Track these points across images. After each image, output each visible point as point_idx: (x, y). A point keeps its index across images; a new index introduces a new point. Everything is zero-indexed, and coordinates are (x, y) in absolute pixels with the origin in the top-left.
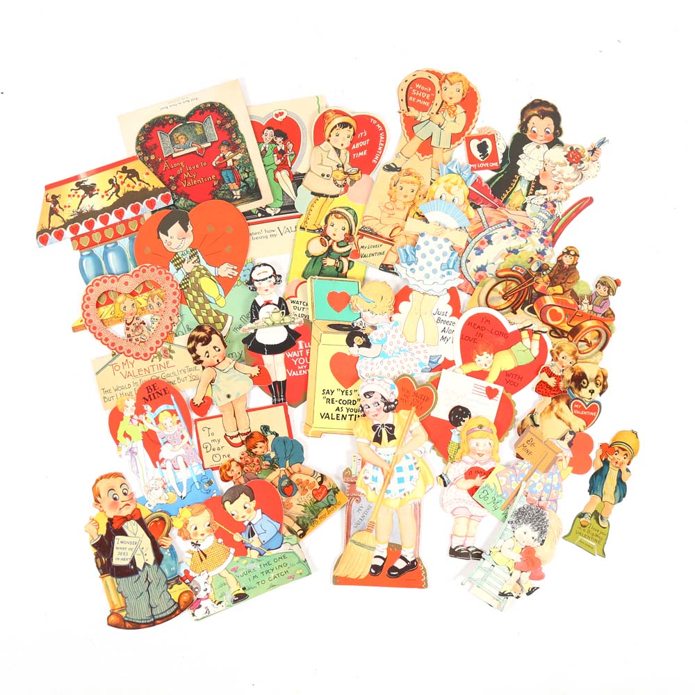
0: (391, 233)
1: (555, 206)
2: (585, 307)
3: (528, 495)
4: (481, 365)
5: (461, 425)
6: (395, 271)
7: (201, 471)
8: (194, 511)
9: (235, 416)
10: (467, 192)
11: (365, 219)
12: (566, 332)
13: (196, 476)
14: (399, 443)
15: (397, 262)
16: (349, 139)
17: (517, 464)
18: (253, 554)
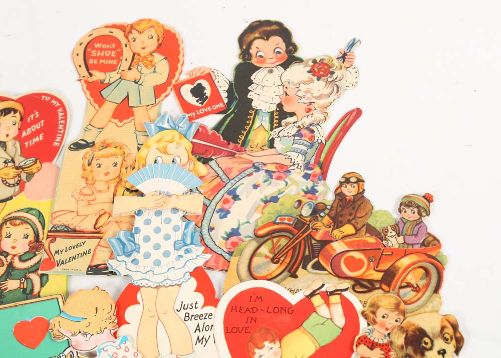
0: (96, 223)
1: (312, 131)
2: (394, 242)
6: (110, 269)
10: (190, 147)
11: (54, 216)
15: (111, 257)
16: (17, 126)
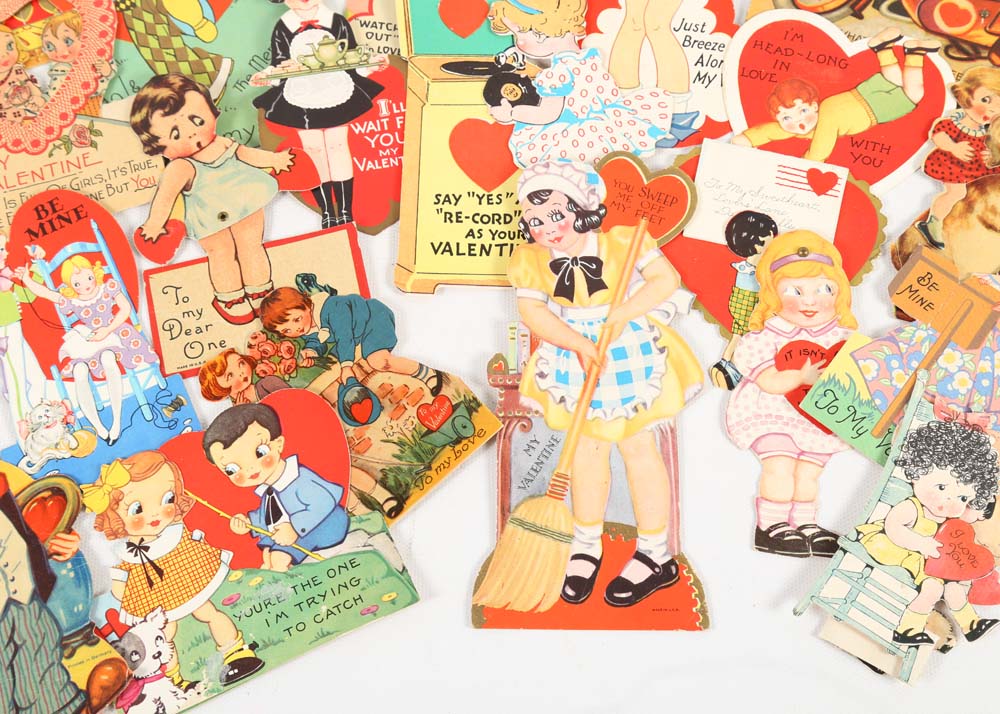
3: (937, 400)
4: (791, 127)
5: (755, 252)
7: (156, 380)
8: (136, 470)
9: (237, 258)
12: (985, 47)
13: (146, 393)
14: (616, 295)
17: (900, 330)
18: (278, 562)
